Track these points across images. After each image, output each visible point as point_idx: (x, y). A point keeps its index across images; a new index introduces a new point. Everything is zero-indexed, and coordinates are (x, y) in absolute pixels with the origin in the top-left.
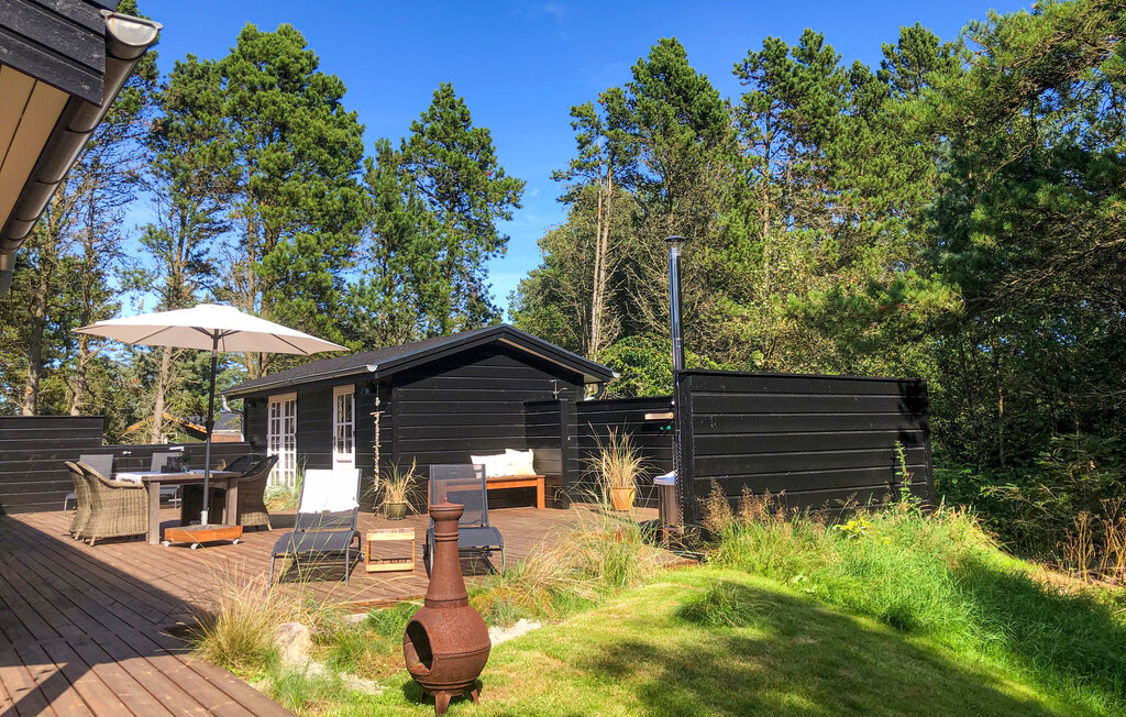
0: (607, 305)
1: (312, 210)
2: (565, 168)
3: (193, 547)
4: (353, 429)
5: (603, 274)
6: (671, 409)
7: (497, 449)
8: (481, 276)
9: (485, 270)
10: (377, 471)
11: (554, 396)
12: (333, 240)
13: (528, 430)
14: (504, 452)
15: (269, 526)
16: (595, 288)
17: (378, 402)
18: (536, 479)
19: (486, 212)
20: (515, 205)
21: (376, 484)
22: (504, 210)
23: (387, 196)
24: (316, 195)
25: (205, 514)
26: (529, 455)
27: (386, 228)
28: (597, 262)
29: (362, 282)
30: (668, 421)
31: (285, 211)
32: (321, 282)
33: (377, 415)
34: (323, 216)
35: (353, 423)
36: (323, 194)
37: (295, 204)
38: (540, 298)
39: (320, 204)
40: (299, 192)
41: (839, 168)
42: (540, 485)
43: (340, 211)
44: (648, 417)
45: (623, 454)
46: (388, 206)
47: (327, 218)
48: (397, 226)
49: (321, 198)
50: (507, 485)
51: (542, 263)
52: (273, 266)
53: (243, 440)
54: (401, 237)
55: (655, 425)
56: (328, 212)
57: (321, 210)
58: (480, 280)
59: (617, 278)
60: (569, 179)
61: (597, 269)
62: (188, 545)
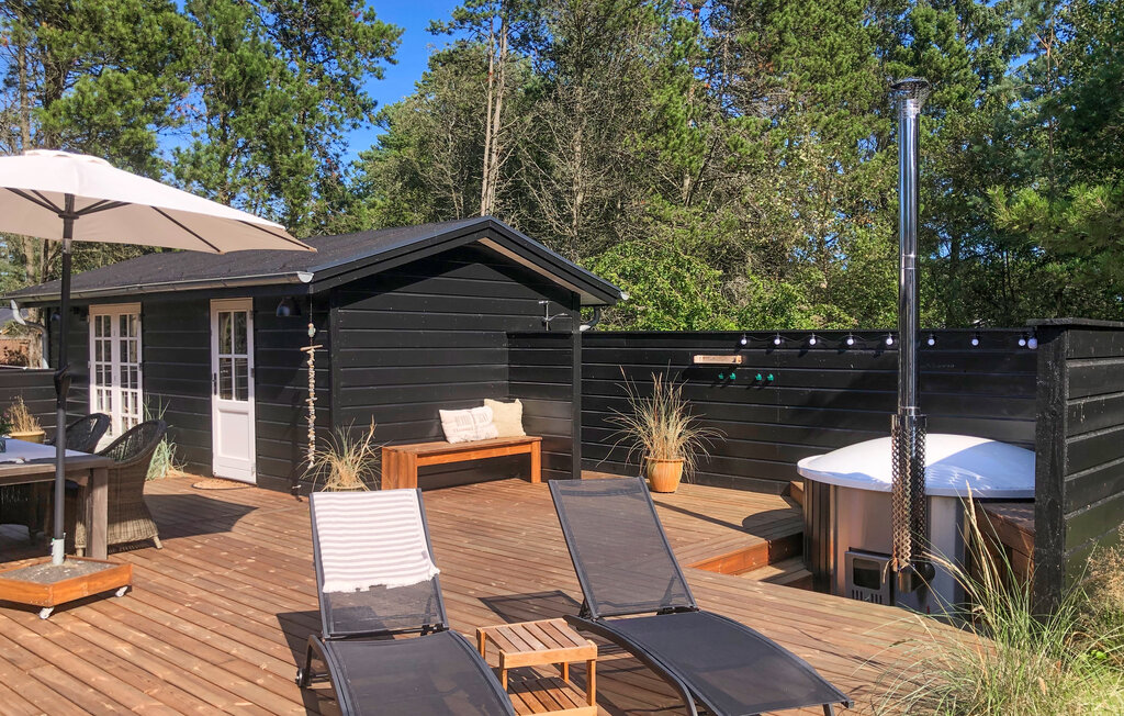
0: (500, 197)
1: (123, 39)
2: (447, 20)
3: (45, 613)
4: (251, 365)
5: (495, 158)
6: (738, 349)
7: (471, 399)
8: (340, 152)
9: (344, 144)
10: (312, 437)
11: (544, 324)
12: (154, 85)
13: (512, 371)
14: (482, 404)
15: (157, 540)
16: (485, 175)
17: (312, 331)
18: (530, 443)
19: (355, 64)
20: (389, 59)
21: (311, 457)
22: (376, 66)
23: (227, 30)
24: (127, 19)
25: (58, 546)
26: (516, 408)
27: (228, 75)
28: (488, 142)
29: (197, 147)
30: (732, 367)
31: (82, 38)
32: (142, 143)
33: (311, 350)
34: (139, 50)
35: (250, 356)
36: (138, 18)
37: (97, 29)
38: (399, 185)
39: (134, 32)
40: (102, 11)
41: (788, 44)
42: (536, 451)
43: (162, 45)
44: (698, 359)
45: (668, 413)
46: (227, 43)
47: (145, 52)
48: (243, 73)
49: (135, 23)
50: (495, 453)
51: (376, 143)
52: (69, 115)
53: (45, 366)
54: (249, 88)
55: (709, 372)
56: (145, 46)
57: (136, 41)
58: (338, 156)
59: (511, 165)
60: (450, 33)
61: (487, 152)
62: (36, 609)
